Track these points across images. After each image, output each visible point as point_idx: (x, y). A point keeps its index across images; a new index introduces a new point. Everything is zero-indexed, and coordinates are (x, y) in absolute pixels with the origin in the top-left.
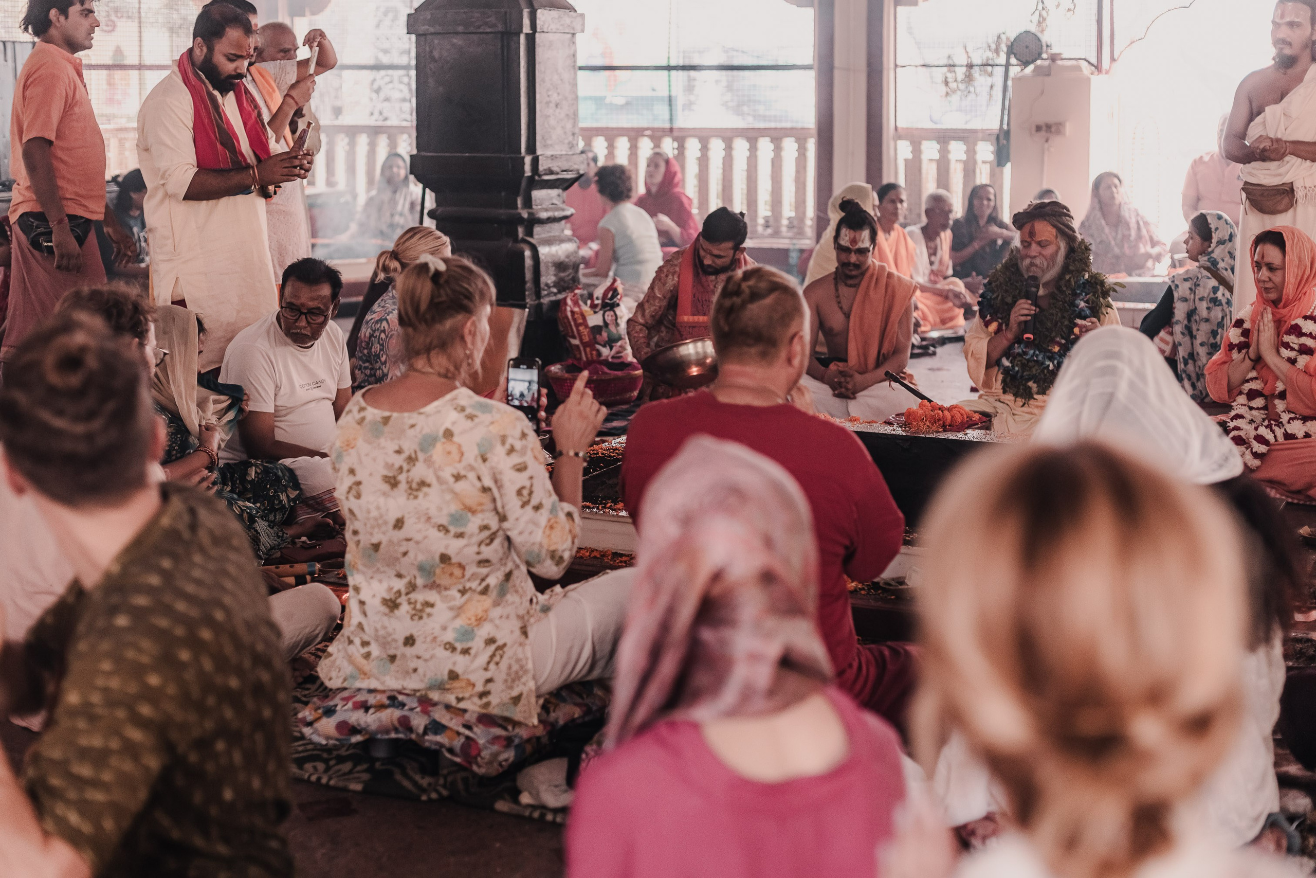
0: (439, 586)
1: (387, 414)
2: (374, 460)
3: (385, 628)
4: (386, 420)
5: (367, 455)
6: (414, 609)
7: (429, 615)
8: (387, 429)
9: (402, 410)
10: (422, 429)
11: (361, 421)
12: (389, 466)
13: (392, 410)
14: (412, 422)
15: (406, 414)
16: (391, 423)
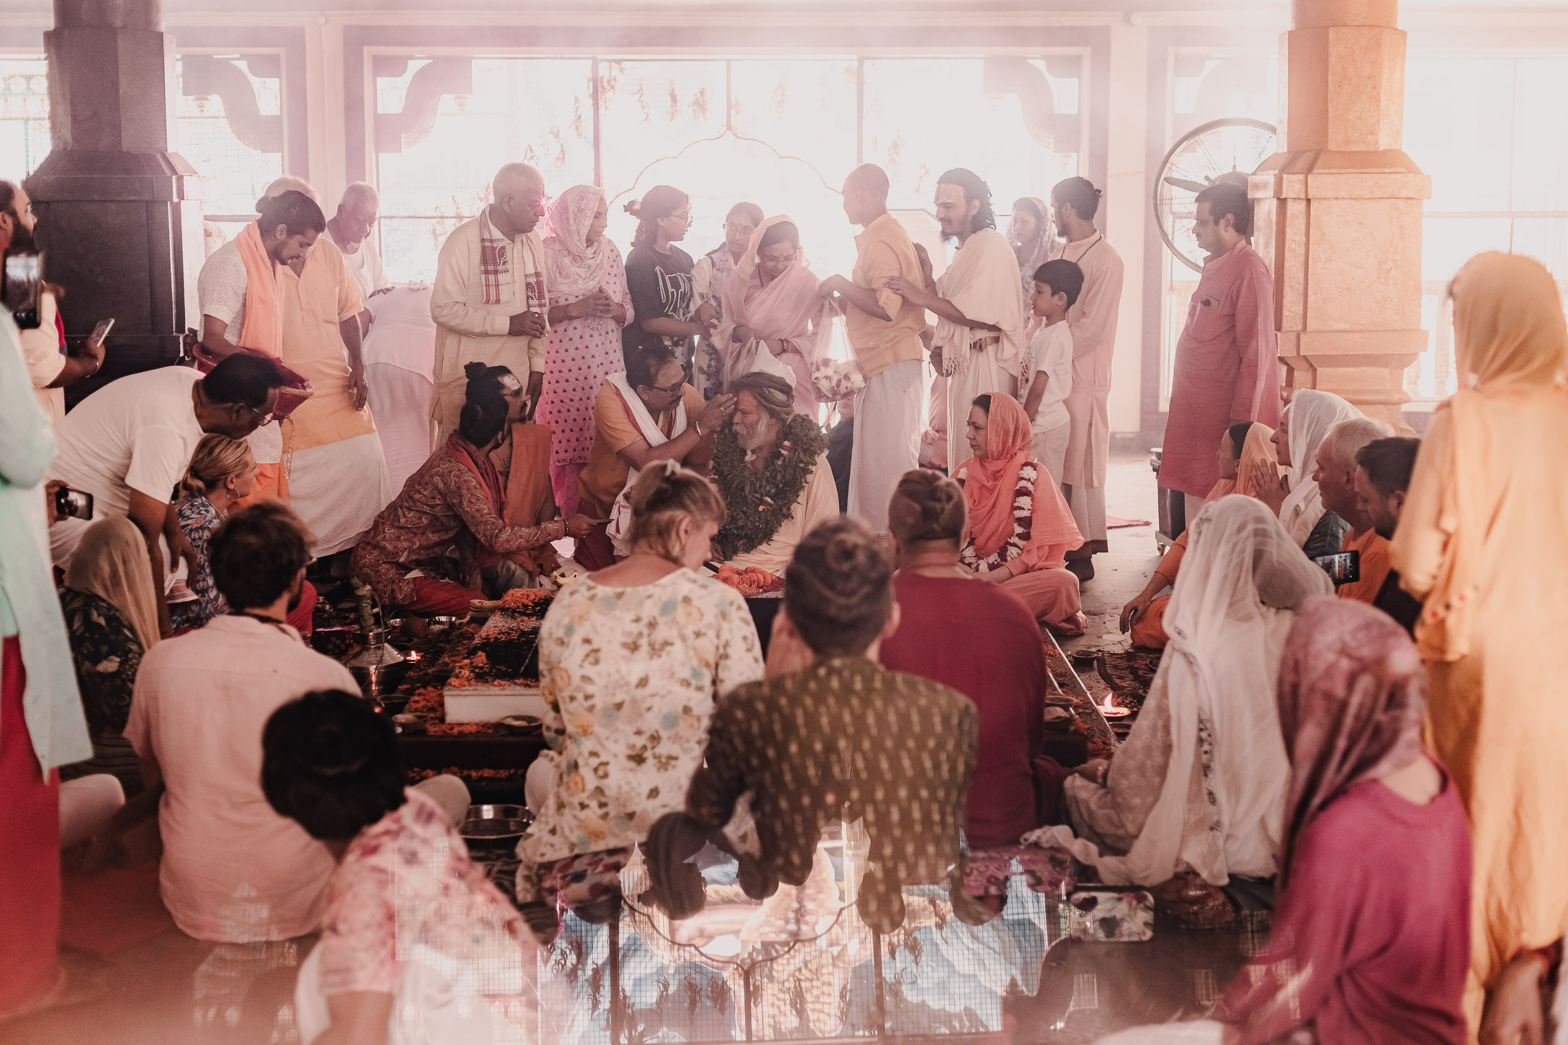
0: (681, 738)
1: (619, 590)
2: (612, 629)
3: (628, 783)
4: (620, 596)
5: (603, 625)
6: (660, 762)
7: (674, 767)
8: (620, 603)
9: (635, 584)
10: (660, 598)
11: (592, 598)
12: (628, 634)
13: (626, 586)
14: (649, 593)
15: (641, 588)
16: (625, 597)
